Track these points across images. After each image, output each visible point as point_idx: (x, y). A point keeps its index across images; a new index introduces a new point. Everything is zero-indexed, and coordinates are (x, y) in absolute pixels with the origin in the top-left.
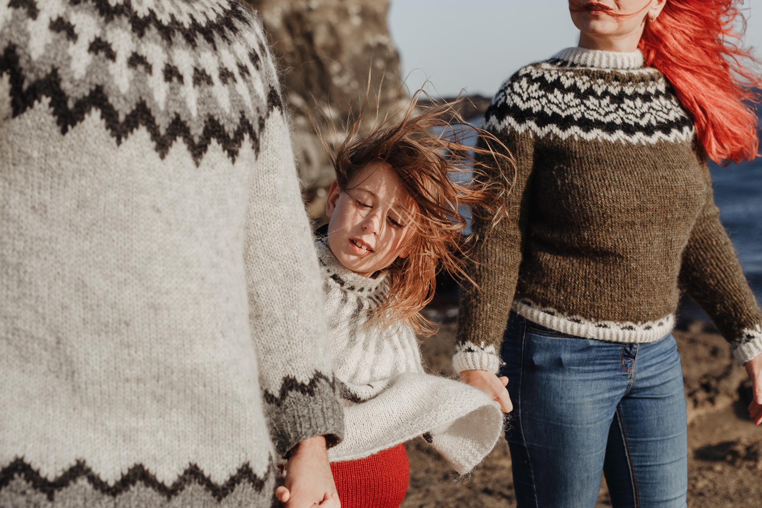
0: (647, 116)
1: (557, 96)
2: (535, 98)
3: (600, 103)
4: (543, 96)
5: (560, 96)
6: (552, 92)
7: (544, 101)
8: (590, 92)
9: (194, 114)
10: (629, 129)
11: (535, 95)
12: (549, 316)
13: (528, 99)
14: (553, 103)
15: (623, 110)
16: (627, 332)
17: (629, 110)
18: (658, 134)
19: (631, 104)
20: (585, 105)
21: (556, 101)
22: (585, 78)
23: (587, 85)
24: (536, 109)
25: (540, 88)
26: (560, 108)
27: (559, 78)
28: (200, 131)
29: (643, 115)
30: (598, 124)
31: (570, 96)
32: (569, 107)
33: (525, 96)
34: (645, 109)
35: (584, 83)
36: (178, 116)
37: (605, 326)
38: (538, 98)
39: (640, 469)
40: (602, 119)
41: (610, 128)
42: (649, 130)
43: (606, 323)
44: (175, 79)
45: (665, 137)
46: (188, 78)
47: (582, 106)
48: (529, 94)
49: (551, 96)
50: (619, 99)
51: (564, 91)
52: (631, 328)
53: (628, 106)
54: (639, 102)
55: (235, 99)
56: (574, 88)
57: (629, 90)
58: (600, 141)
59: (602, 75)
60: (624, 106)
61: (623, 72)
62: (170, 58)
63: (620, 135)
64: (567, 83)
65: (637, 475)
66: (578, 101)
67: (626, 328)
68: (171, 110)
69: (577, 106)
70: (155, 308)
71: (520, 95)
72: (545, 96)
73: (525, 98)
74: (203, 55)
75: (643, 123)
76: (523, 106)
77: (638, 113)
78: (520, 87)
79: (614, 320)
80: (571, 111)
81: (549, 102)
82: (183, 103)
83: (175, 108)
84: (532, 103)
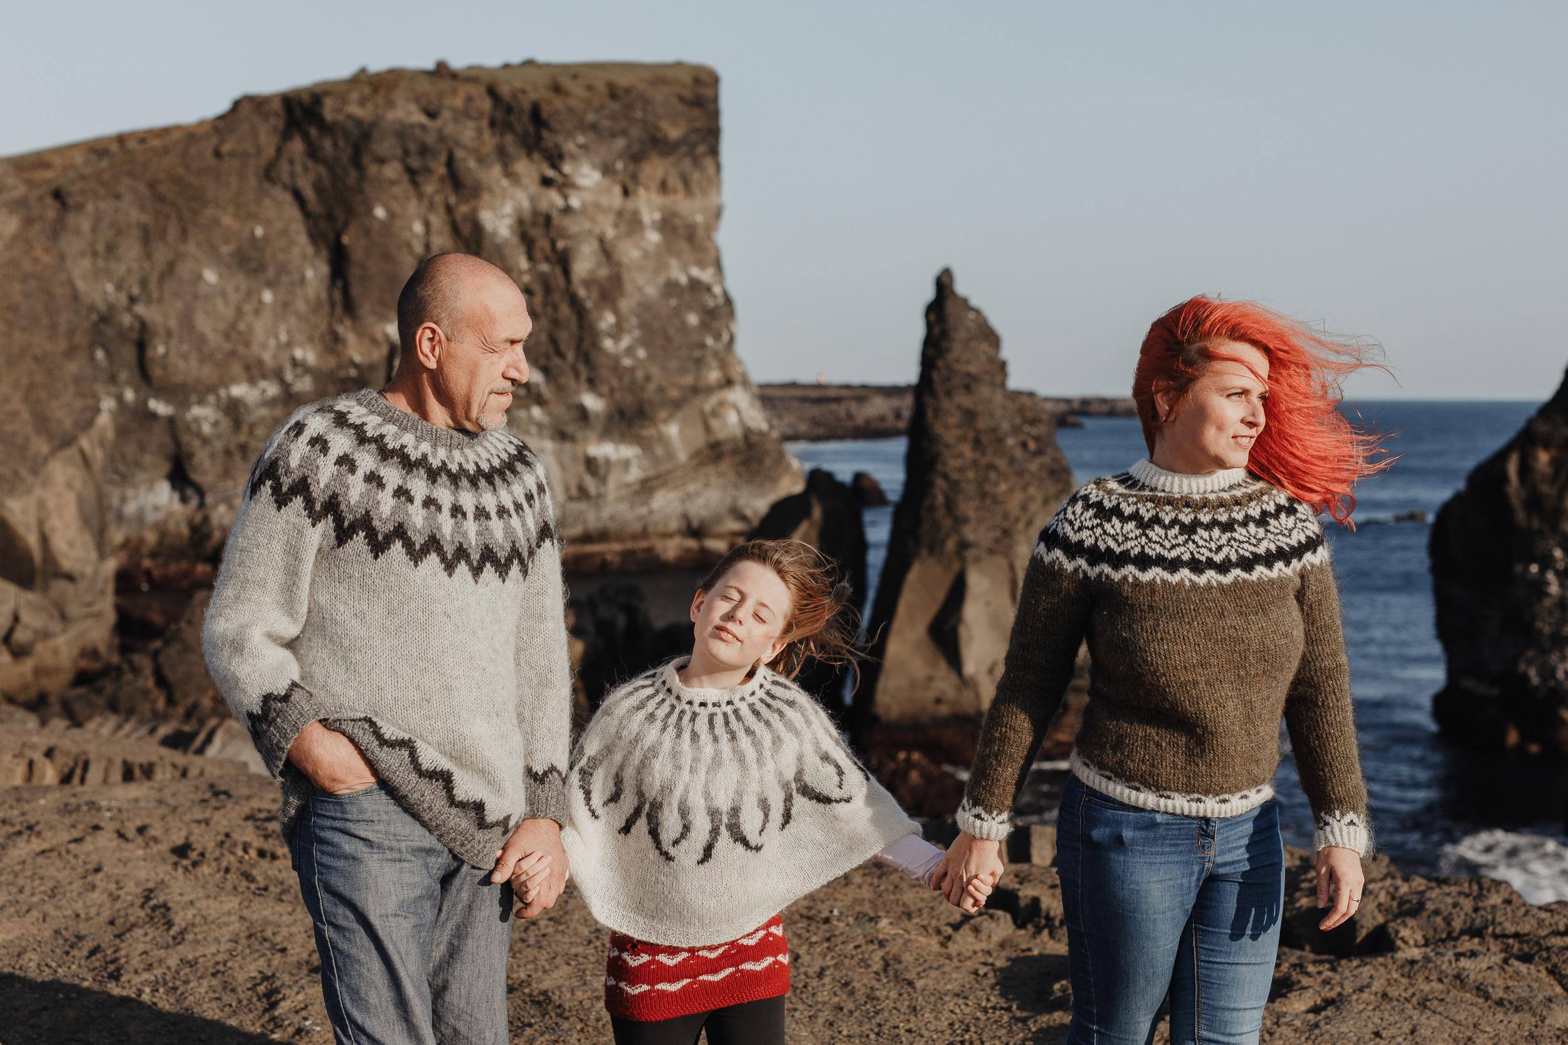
0: (1226, 550)
1: (1114, 526)
2: (1087, 528)
3: (1166, 534)
4: (1097, 525)
5: (1118, 525)
6: (1109, 521)
7: (1099, 531)
8: (1156, 520)
9: (474, 543)
10: (1196, 566)
11: (1089, 524)
12: (1134, 792)
13: (1080, 529)
14: (1109, 535)
15: (1194, 542)
16: (1194, 805)
17: (1201, 543)
18: (1237, 572)
19: (1206, 535)
20: (1147, 536)
21: (1112, 532)
22: (1149, 505)
23: (1152, 513)
24: (1089, 542)
25: (1096, 516)
26: (1117, 541)
27: (1119, 504)
28: (478, 557)
29: (1219, 548)
30: (1160, 561)
31: (1131, 525)
32: (1127, 539)
33: (1077, 525)
34: (1223, 541)
35: (1148, 511)
36: (461, 544)
37: (1168, 797)
38: (1092, 529)
39: (1206, 965)
40: (1166, 554)
41: (1173, 565)
42: (1223, 567)
43: (1168, 793)
44: (459, 516)
45: (1245, 575)
46: (470, 515)
47: (1144, 538)
48: (1081, 522)
49: (1107, 526)
50: (1189, 529)
51: (1124, 519)
52: (1199, 800)
53: (1201, 538)
54: (1216, 532)
55: (509, 531)
56: (1136, 516)
57: (1205, 518)
58: (1159, 582)
59: (1170, 501)
60: (1196, 538)
61: (1197, 497)
62: (456, 500)
63: (1185, 573)
64: (1128, 510)
65: (1203, 971)
66: (1138, 532)
67: (1192, 800)
68: (456, 540)
69: (1136, 538)
70: (449, 689)
71: (1071, 523)
72: (1101, 525)
73: (1076, 528)
74: (484, 495)
75: (1218, 558)
76: (1074, 538)
77: (1213, 546)
78: (1074, 513)
79: (1177, 791)
80: (1129, 544)
81: (1105, 532)
82: (465, 534)
83: (458, 538)
84: (1085, 534)
